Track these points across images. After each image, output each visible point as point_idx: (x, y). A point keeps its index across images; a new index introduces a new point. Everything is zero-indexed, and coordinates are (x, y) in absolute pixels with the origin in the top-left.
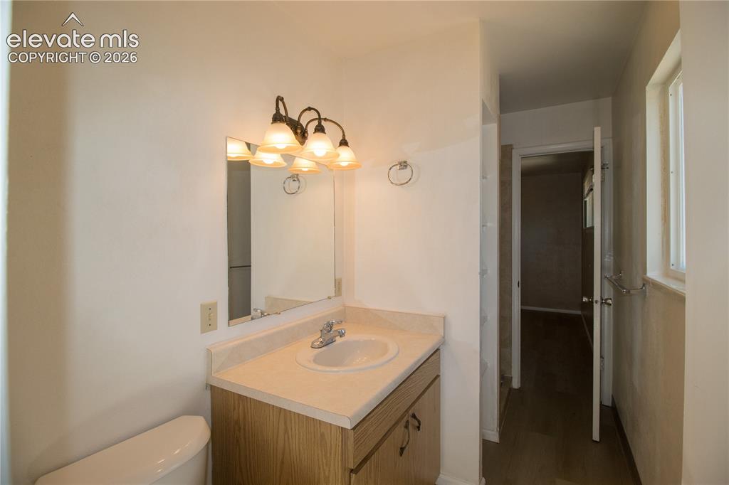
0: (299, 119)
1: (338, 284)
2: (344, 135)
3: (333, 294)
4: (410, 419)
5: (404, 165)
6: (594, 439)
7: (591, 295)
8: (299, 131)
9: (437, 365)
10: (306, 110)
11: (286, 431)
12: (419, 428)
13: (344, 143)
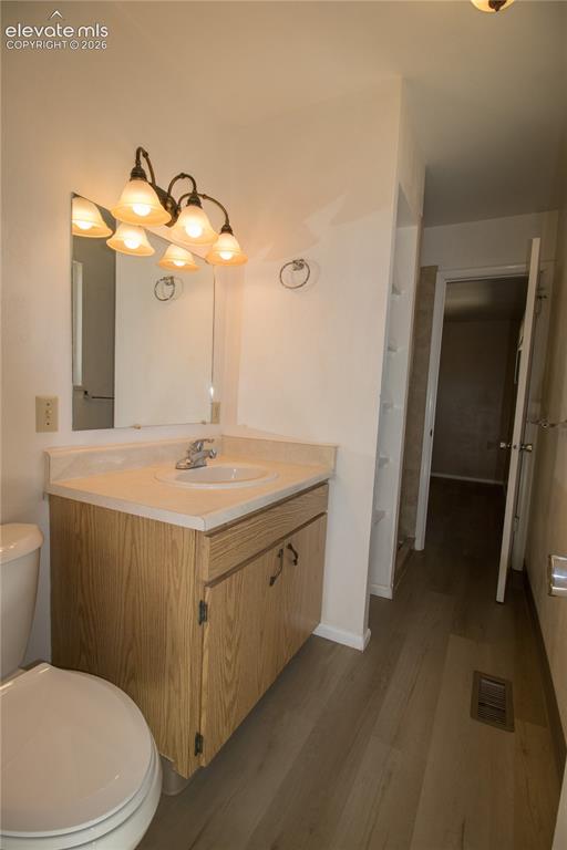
0: (170, 190)
1: (216, 409)
2: (227, 221)
3: (208, 420)
4: (285, 549)
5: (299, 264)
6: (498, 600)
7: (509, 439)
8: (169, 205)
9: (325, 499)
10: (178, 177)
11: (133, 542)
12: (295, 562)
13: (227, 229)
